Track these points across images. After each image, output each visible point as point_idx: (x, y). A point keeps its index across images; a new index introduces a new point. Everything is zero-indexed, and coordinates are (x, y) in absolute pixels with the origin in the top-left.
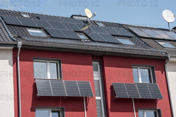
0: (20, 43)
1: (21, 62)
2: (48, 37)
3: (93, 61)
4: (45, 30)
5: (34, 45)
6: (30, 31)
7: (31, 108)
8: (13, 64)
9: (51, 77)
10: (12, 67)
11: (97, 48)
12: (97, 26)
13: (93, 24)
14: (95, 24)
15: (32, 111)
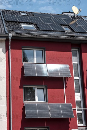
0: (10, 35)
1: (12, 50)
2: (37, 30)
3: (72, 48)
4: (36, 25)
5: (22, 36)
6: (23, 25)
7: (19, 86)
8: (6, 52)
9: (37, 61)
10: (5, 54)
11: (75, 38)
12: (82, 20)
13: (80, 19)
14: (81, 18)
15: (20, 88)
